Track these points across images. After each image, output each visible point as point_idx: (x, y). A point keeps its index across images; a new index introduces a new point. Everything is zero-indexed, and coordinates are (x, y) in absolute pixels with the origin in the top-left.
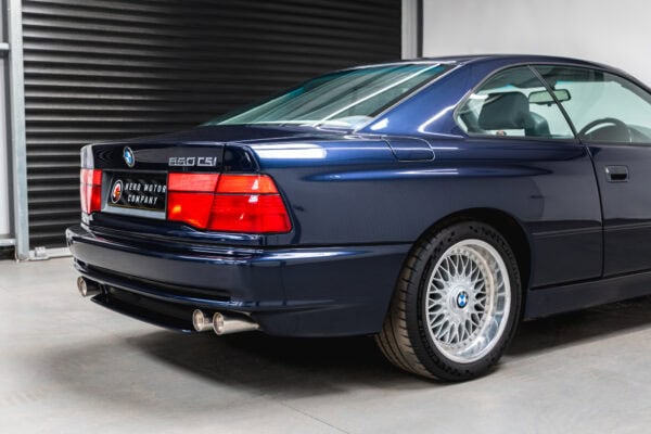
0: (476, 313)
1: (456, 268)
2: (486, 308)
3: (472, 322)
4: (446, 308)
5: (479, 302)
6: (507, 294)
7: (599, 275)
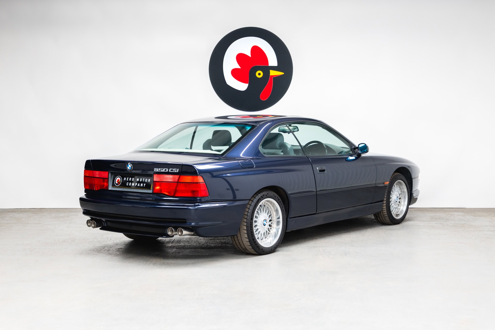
0: (270, 227)
1: (262, 210)
2: (273, 225)
3: (268, 232)
4: (259, 226)
5: (270, 223)
6: (281, 220)
7: (315, 213)
